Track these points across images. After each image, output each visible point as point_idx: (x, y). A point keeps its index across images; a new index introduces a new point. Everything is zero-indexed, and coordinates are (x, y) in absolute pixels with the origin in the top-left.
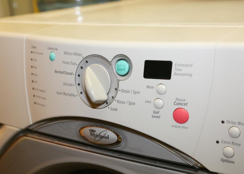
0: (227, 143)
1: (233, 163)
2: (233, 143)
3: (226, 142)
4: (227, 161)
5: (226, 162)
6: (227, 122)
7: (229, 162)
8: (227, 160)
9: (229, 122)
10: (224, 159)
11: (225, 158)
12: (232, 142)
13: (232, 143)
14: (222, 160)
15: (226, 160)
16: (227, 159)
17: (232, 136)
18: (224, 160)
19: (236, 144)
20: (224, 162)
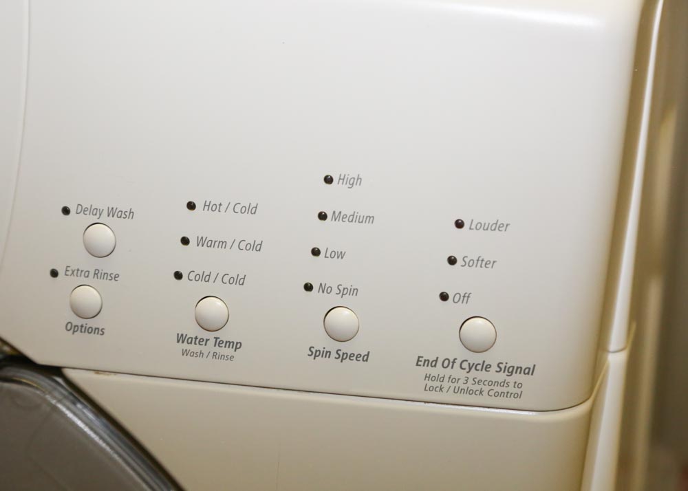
0: (81, 276)
1: (100, 332)
2: (97, 274)
3: (78, 270)
4: (83, 330)
5: (81, 332)
6: (77, 210)
7: (90, 330)
8: (85, 325)
9: (84, 211)
10: (74, 324)
11: (78, 322)
12: (96, 270)
13: (95, 274)
14: (69, 327)
15: (80, 325)
16: (84, 322)
17: (93, 252)
18: (75, 326)
19: (106, 275)
20: (75, 333)
